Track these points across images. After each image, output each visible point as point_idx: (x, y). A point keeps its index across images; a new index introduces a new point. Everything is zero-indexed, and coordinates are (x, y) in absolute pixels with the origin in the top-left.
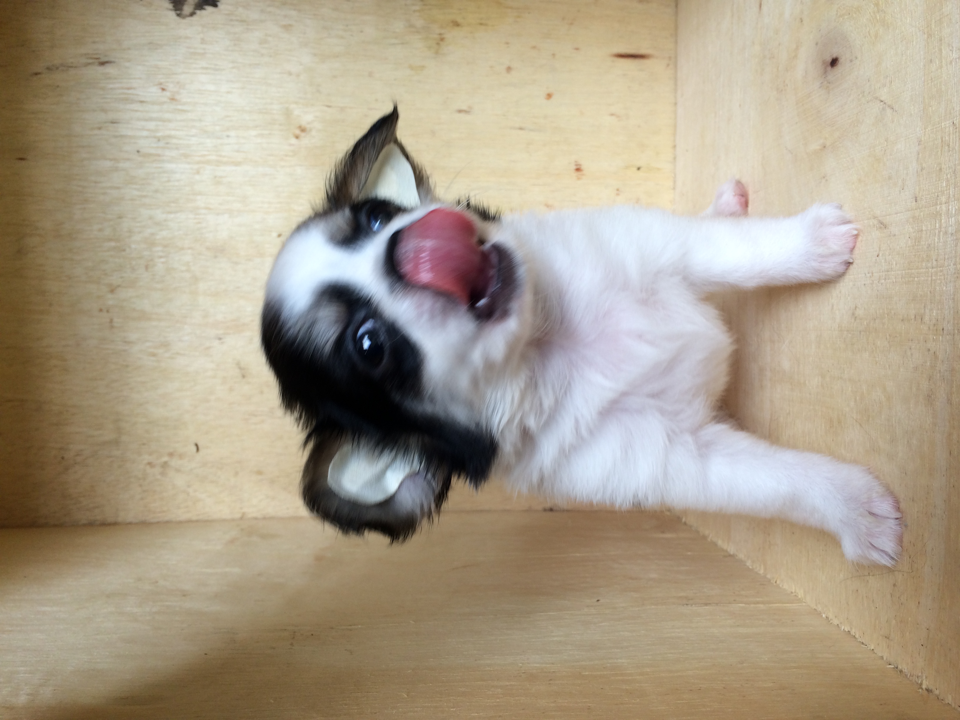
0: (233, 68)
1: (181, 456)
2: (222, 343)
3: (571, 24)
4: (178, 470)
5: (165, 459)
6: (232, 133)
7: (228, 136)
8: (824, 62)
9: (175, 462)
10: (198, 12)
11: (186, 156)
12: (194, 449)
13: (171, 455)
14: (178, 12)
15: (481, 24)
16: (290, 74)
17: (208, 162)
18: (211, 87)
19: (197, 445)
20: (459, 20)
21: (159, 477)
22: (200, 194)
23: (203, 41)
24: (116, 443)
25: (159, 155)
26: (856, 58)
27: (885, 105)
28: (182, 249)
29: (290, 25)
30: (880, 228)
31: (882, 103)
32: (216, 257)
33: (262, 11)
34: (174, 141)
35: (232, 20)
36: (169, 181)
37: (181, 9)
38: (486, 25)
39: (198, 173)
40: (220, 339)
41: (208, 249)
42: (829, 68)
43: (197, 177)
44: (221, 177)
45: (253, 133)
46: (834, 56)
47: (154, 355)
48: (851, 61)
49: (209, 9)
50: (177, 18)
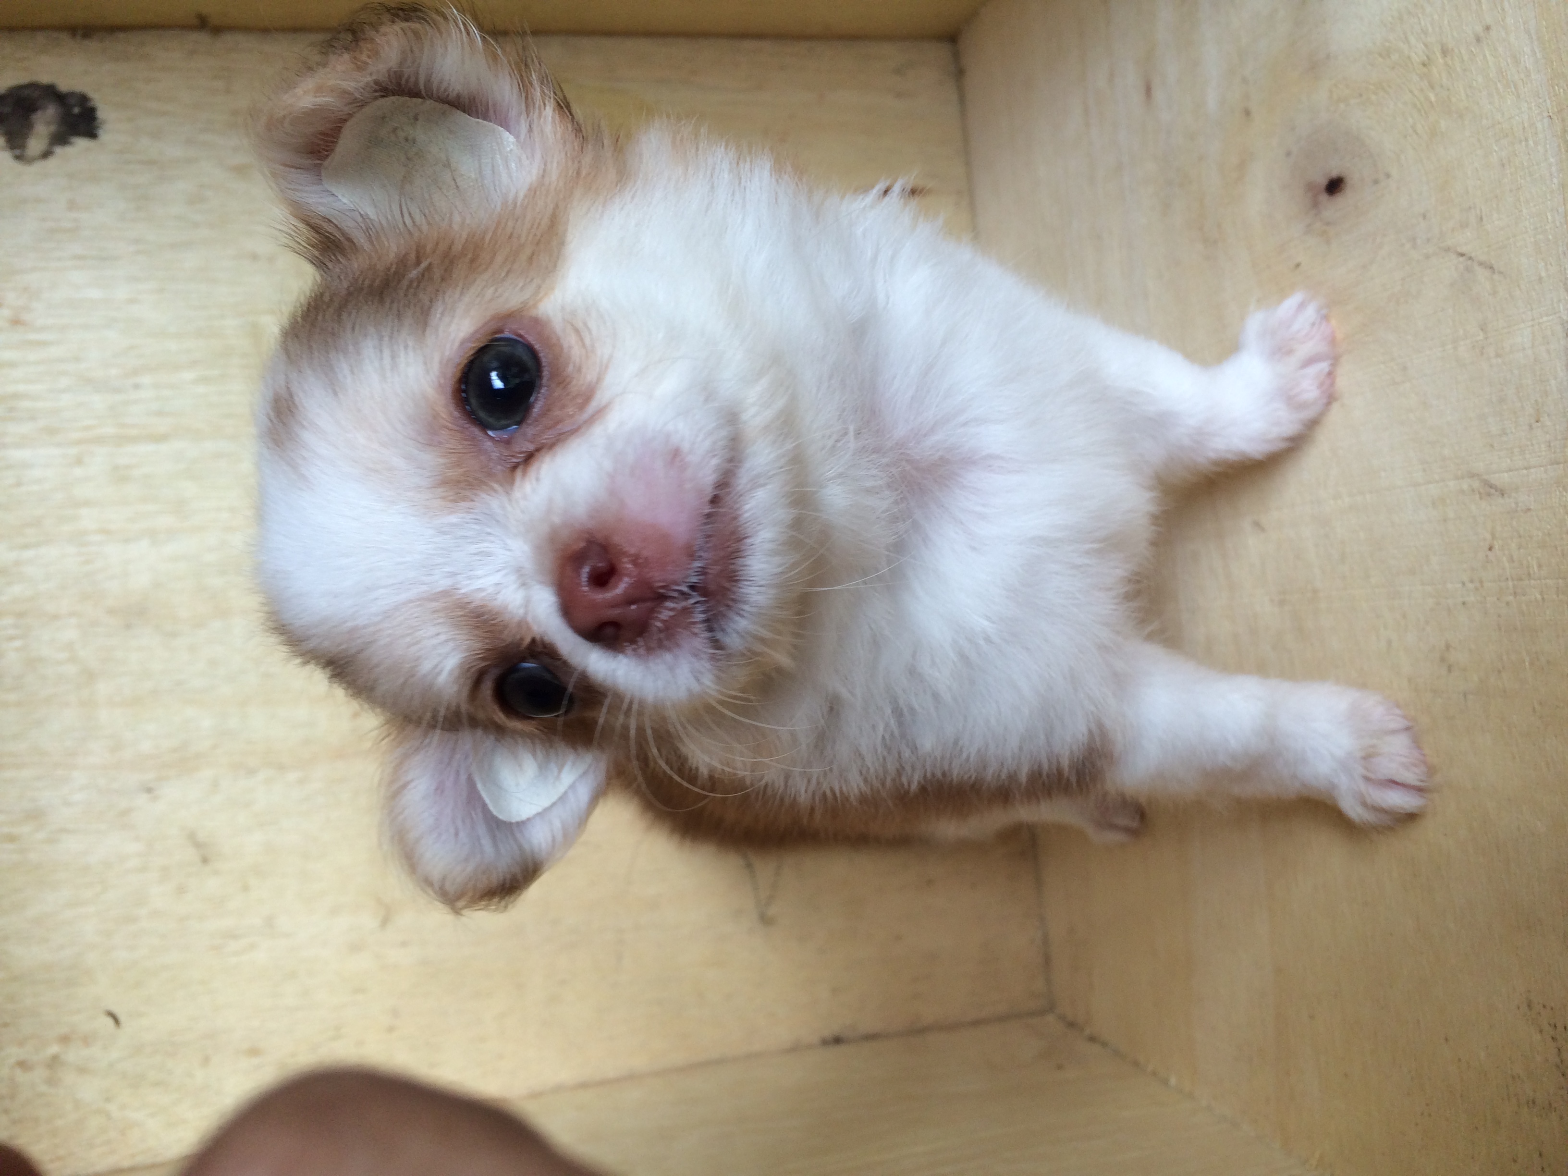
0: (138, 253)
1: (87, 1040)
2: (155, 798)
3: (782, 140)
4: (82, 1070)
5: (54, 1049)
6: (146, 379)
7: (137, 387)
8: (1310, 187)
9: (73, 1055)
10: (58, 150)
11: (51, 431)
12: (110, 1020)
13: (65, 1039)
14: (18, 152)
17: (99, 440)
18: (95, 294)
19: (112, 1015)
21: (43, 1088)
22: (87, 503)
23: (72, 205)
26: (1388, 176)
27: (1469, 262)
28: (56, 617)
30: (1489, 495)
31: (1461, 259)
32: (128, 627)
33: (190, 142)
34: (26, 404)
35: (128, 162)
37: (23, 146)
39: (79, 461)
40: (149, 790)
41: (111, 612)
42: (1324, 197)
43: (78, 472)
44: (128, 467)
45: (188, 375)
46: (1334, 174)
47: (13, 839)
48: (1376, 182)
49: (81, 143)
50: (16, 164)
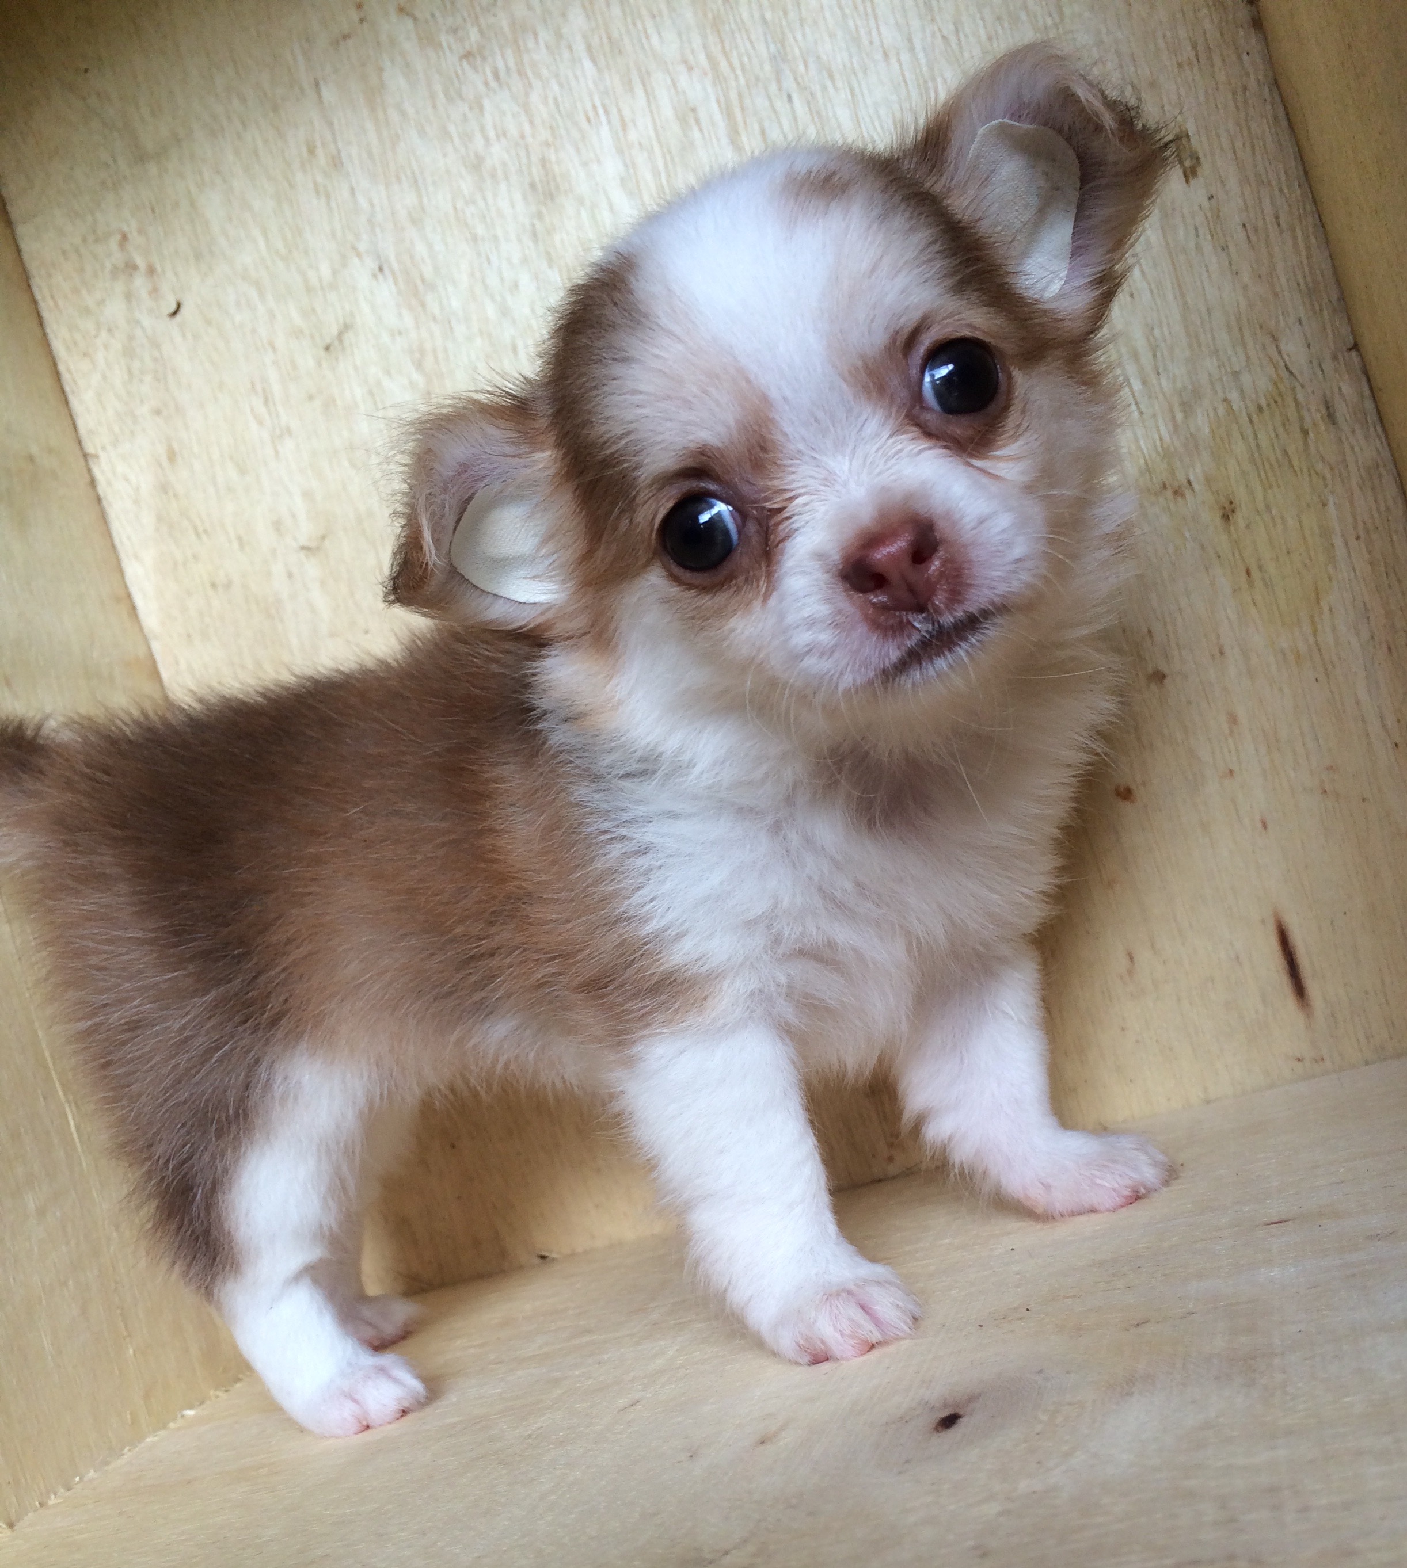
2: (375, 277)
4: (129, 296)
5: (140, 262)
9: (140, 283)
12: (172, 308)
13: (151, 271)
19: (179, 306)
21: (108, 266)
24: (140, 157)
36: (653, 17)
38: (1250, 585)
39: (691, 68)
40: (381, 268)
43: (680, 72)
44: (698, 122)
47: (312, 151)
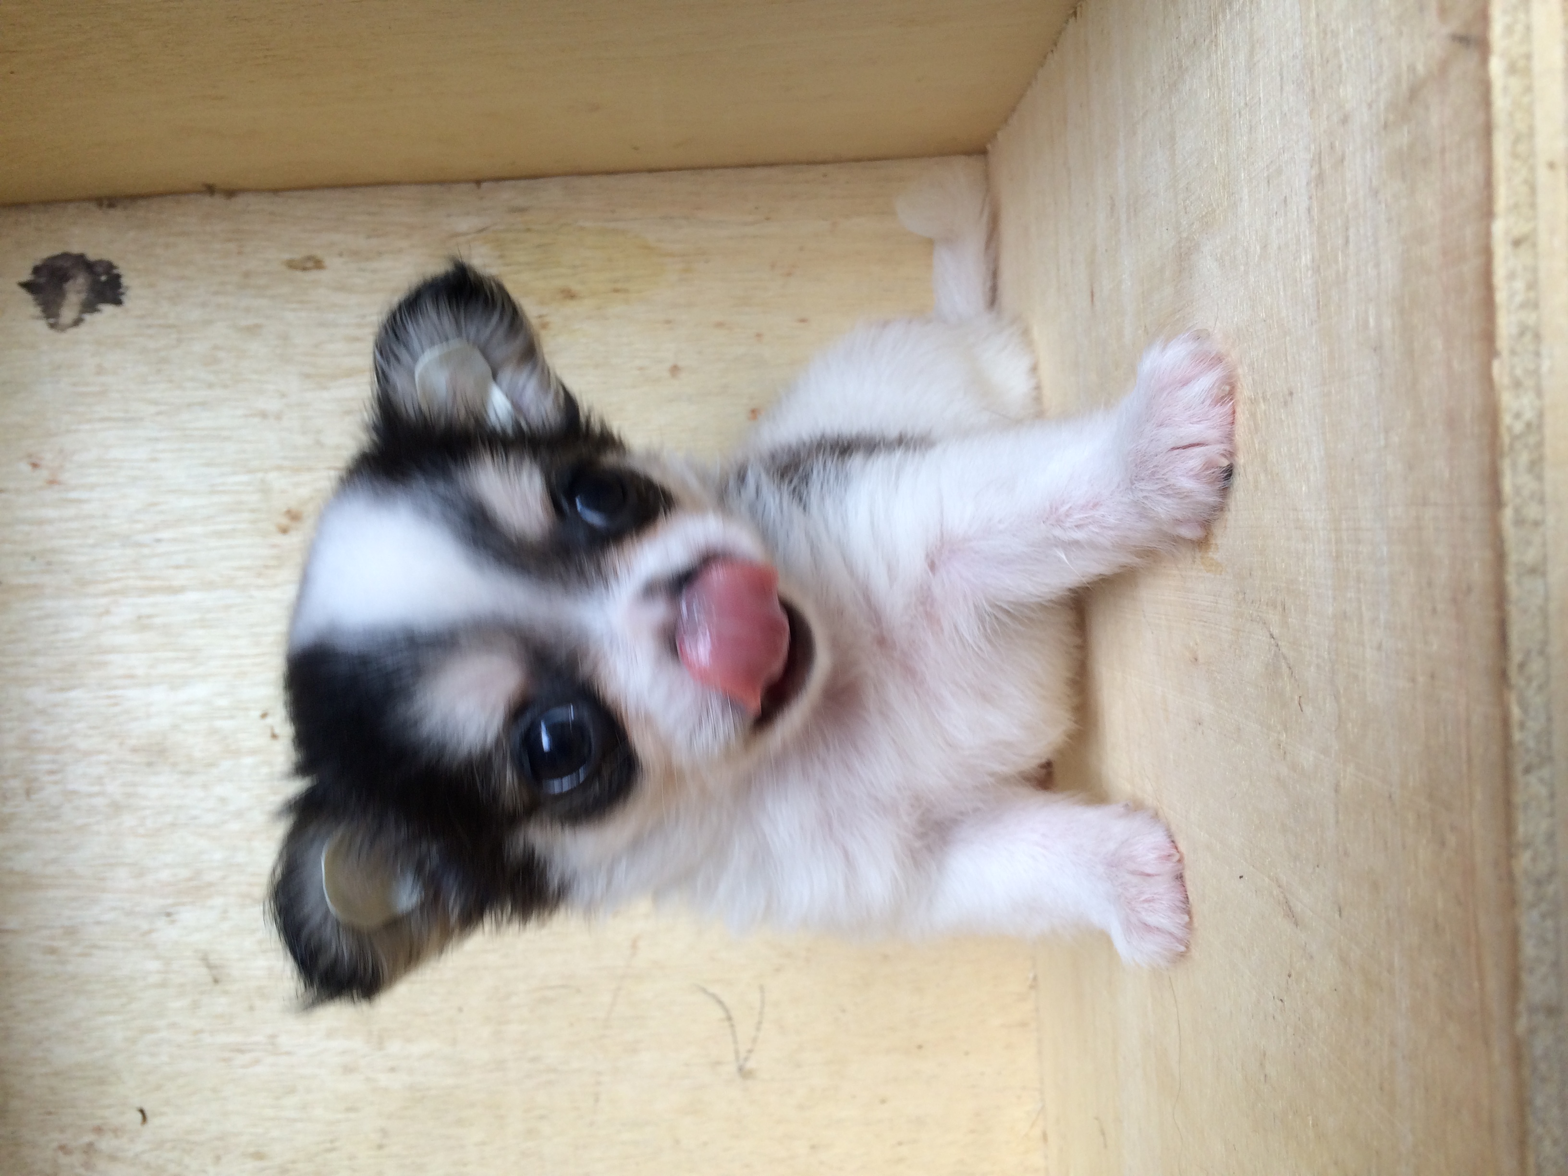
0: (159, 413)
1: (117, 1132)
2: (173, 922)
3: (789, 274)
4: (113, 1158)
5: (89, 1138)
6: (167, 534)
7: (158, 541)
9: (106, 1144)
10: (88, 317)
11: (84, 583)
12: (139, 1116)
13: (99, 1130)
14: (52, 321)
15: (616, 291)
16: (264, 415)
17: (124, 592)
18: (122, 453)
19: (142, 1111)
20: (575, 287)
21: (81, 1170)
22: (113, 650)
23: (100, 370)
24: (2, 1112)
25: (35, 586)
28: (87, 754)
29: (258, 326)
32: (150, 764)
33: (204, 305)
34: (61, 558)
35: (149, 326)
36: (56, 632)
37: (56, 315)
38: (626, 291)
39: (107, 612)
43: (105, 621)
44: (150, 616)
45: (201, 530)
49: (108, 309)
50: (51, 332)
